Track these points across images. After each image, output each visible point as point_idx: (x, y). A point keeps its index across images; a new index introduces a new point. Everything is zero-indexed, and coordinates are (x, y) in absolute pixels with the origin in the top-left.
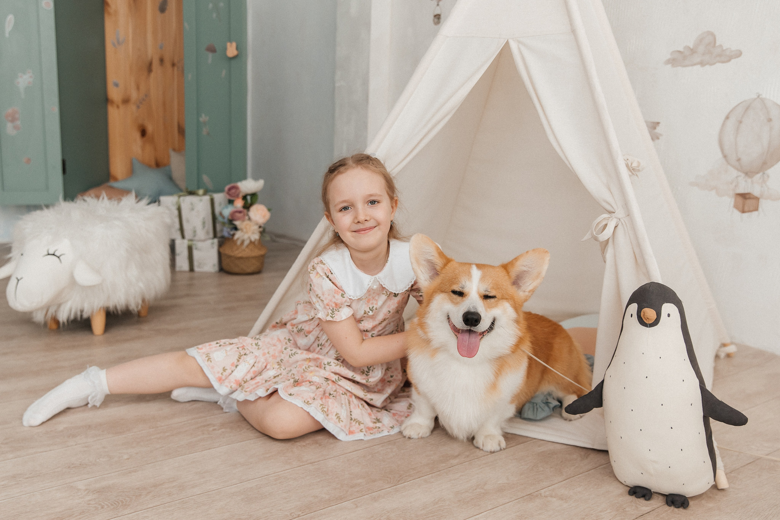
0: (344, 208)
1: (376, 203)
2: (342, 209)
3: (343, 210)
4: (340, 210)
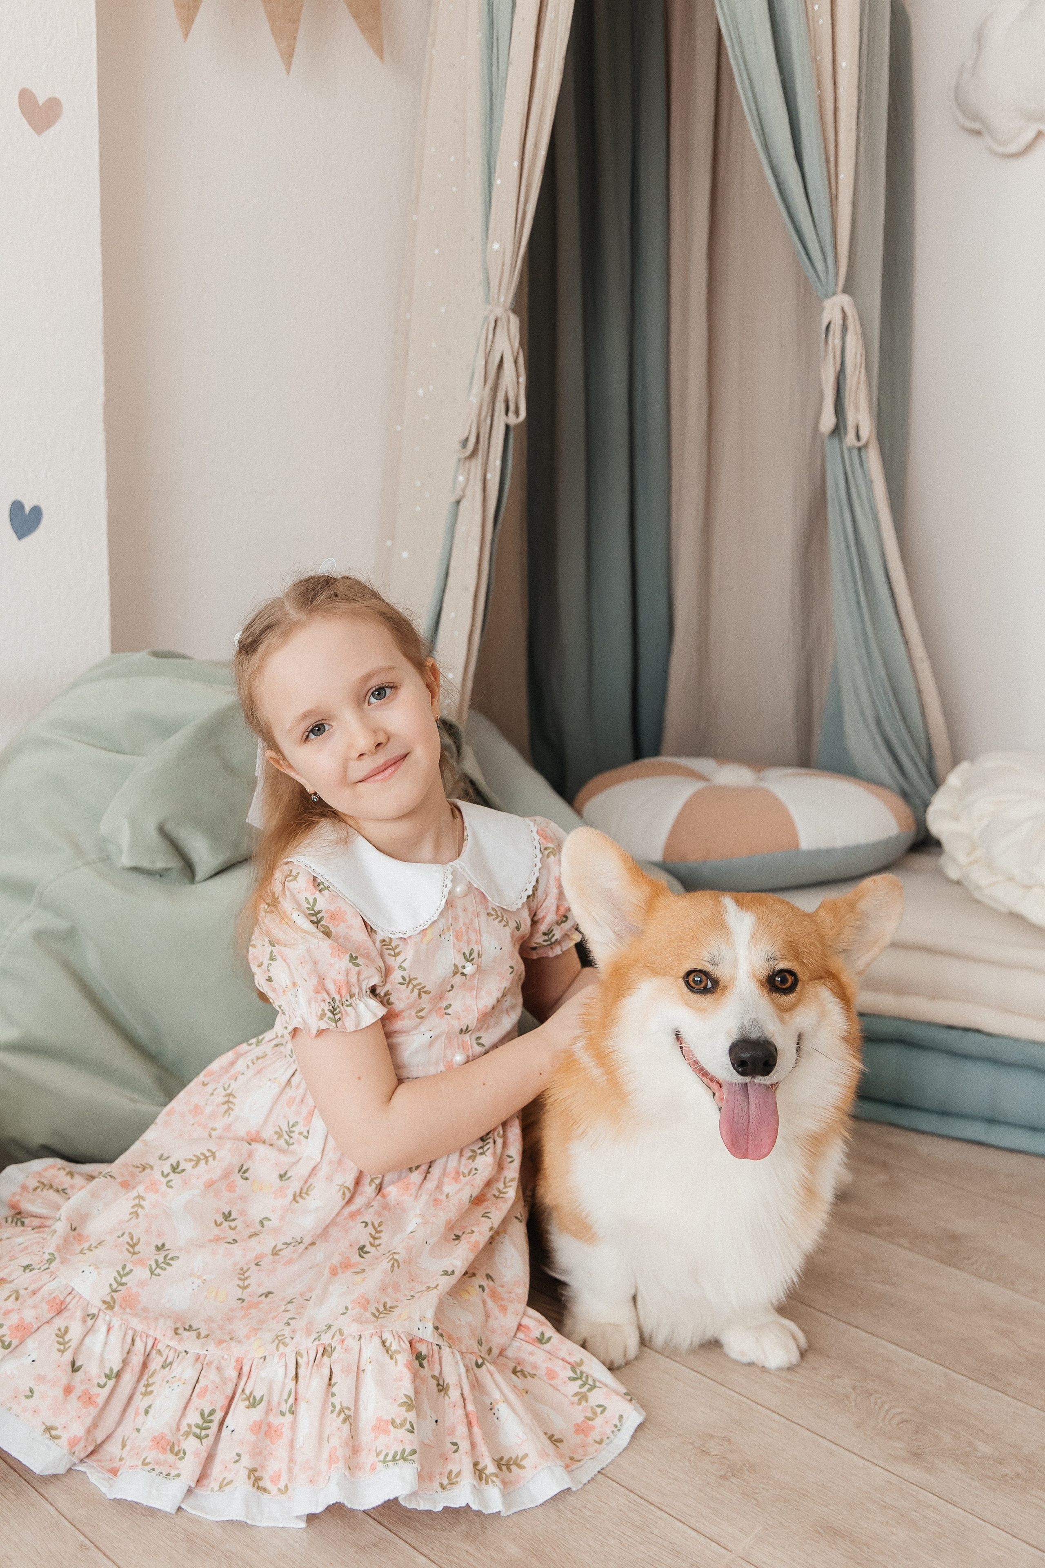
0: (312, 731)
1: (388, 691)
2: (306, 733)
3: (312, 736)
4: (305, 737)
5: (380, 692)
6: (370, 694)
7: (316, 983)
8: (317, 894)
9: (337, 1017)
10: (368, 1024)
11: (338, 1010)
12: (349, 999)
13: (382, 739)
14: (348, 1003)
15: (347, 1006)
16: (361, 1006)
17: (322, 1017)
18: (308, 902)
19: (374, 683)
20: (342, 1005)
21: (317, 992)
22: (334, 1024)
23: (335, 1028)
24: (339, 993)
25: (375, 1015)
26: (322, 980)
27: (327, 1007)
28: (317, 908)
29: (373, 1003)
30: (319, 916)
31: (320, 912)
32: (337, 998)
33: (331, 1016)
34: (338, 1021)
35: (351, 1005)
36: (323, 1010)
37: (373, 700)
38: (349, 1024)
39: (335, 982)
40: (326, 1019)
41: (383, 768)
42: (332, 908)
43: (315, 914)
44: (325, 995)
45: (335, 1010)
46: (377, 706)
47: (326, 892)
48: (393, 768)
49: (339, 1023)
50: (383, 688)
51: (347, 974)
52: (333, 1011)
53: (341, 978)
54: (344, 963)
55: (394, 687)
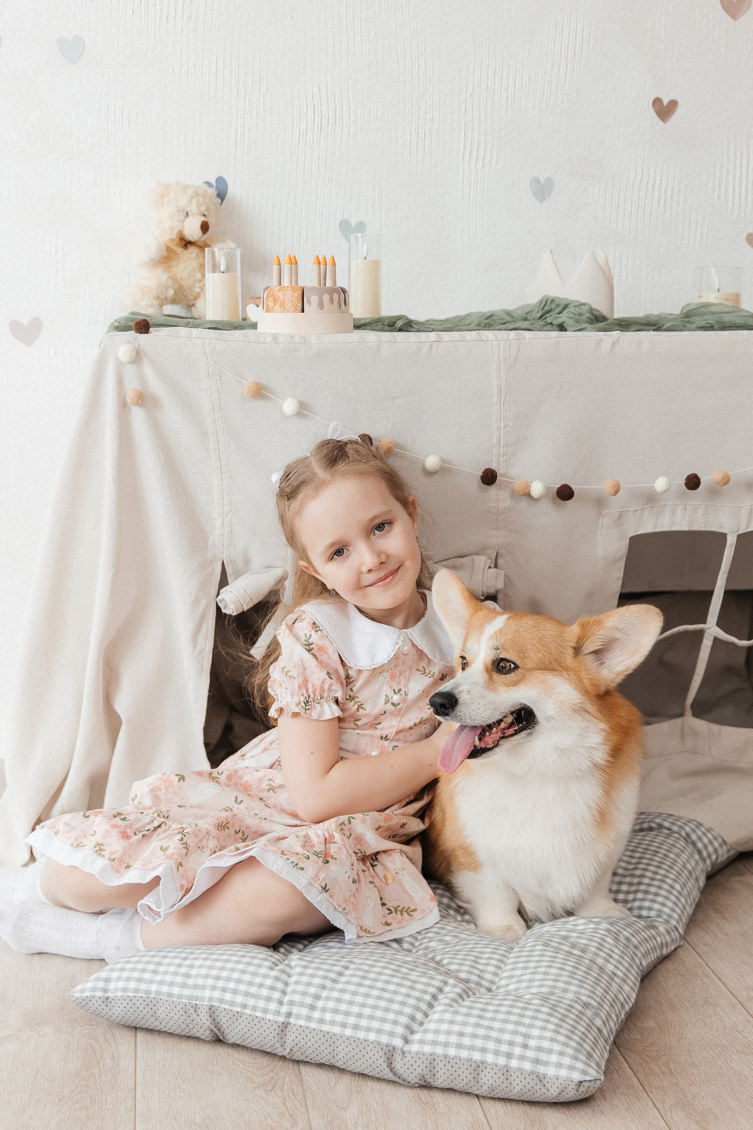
1: (386, 525)
5: (380, 527)
6: (374, 528)
7: (301, 682)
8: (313, 633)
9: (307, 707)
10: (327, 718)
11: (310, 703)
12: (319, 699)
13: (383, 558)
14: (318, 701)
15: (316, 703)
16: (326, 706)
17: (298, 704)
18: (306, 636)
19: (377, 521)
20: (314, 701)
21: (300, 688)
22: (304, 711)
23: (304, 714)
24: (314, 693)
25: (333, 714)
26: (306, 681)
27: (302, 699)
28: (310, 641)
29: (334, 707)
30: (311, 647)
31: (312, 644)
32: (312, 696)
33: (304, 705)
34: (307, 710)
35: (319, 703)
36: (300, 700)
37: (376, 532)
38: (315, 715)
39: (313, 685)
40: (300, 706)
41: (384, 578)
42: (320, 643)
43: (309, 645)
44: (304, 691)
45: (308, 703)
46: (379, 536)
47: (319, 632)
48: (391, 577)
49: (308, 712)
50: (383, 524)
51: (323, 682)
52: (307, 703)
53: (318, 683)
54: (323, 675)
55: (390, 523)
